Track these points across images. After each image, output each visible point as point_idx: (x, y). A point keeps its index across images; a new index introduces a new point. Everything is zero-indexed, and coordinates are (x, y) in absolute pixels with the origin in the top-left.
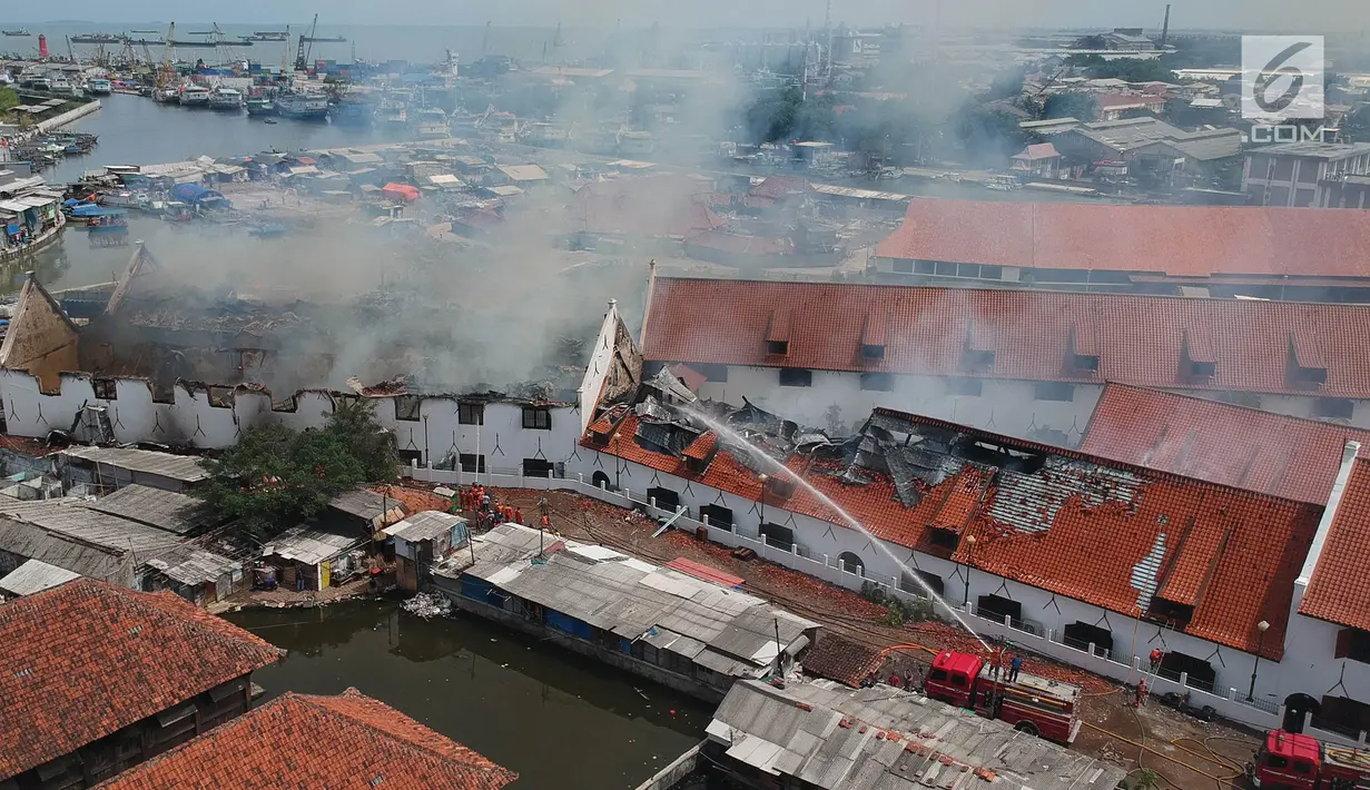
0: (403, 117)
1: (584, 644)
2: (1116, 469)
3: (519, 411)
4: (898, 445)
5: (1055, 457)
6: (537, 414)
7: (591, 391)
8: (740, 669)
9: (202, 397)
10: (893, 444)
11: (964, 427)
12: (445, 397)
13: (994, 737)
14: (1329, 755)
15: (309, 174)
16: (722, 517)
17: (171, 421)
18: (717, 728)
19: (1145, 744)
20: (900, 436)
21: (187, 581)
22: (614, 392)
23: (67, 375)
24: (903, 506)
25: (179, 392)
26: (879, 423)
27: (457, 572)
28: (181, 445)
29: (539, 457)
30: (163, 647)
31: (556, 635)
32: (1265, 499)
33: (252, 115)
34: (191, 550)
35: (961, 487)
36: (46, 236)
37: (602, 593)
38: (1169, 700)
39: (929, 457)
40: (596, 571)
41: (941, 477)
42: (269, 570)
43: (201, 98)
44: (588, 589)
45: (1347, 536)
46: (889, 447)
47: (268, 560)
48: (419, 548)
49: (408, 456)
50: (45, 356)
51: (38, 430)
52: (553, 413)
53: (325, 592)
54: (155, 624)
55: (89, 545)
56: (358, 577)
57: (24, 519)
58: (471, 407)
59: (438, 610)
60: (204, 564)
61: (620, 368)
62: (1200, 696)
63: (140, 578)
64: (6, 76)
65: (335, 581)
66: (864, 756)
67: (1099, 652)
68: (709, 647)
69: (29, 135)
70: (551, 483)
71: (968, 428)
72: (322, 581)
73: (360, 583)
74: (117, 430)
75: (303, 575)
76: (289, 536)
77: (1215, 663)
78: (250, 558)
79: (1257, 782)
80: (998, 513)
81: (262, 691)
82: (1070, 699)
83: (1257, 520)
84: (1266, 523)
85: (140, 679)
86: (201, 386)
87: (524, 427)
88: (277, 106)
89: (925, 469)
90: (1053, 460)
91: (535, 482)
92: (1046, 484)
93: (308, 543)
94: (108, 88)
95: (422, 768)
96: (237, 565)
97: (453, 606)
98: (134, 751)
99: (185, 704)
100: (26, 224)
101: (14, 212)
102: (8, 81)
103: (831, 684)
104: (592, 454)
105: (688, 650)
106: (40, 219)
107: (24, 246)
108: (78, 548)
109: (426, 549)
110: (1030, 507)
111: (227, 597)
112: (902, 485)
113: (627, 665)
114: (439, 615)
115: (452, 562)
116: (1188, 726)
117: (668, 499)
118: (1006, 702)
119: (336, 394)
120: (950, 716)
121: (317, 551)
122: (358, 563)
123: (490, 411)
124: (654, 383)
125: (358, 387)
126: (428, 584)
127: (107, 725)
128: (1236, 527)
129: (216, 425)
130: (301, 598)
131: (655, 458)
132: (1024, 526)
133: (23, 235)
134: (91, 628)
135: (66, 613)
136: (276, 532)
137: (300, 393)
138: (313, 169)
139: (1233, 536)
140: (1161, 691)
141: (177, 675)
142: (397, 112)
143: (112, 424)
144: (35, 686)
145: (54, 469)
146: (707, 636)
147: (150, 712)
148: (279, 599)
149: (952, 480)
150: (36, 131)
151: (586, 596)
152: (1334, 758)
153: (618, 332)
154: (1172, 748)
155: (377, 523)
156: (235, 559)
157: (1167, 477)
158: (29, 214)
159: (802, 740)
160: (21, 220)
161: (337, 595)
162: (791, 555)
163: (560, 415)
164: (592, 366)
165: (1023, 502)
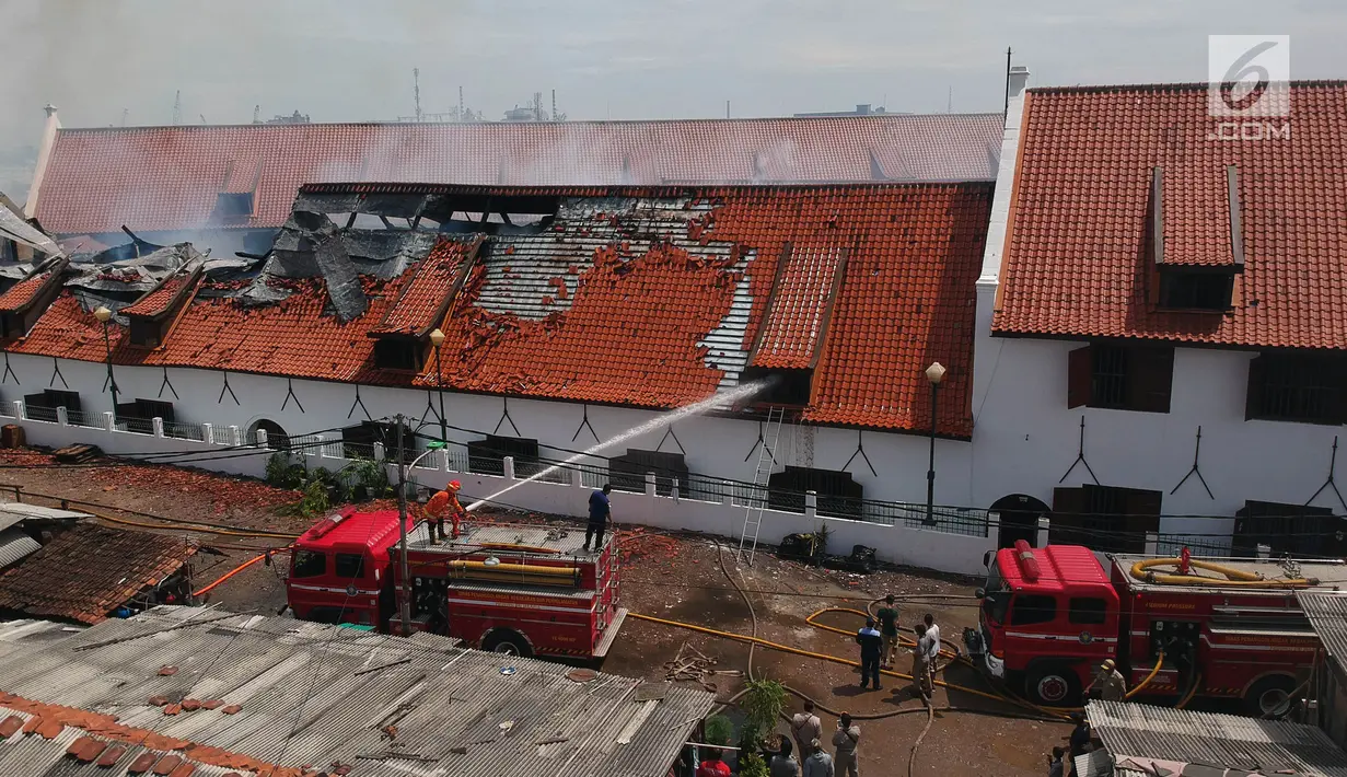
2: (664, 199)
4: (334, 233)
5: (570, 201)
10: (327, 231)
11: (433, 186)
13: (390, 675)
14: (1133, 574)
19: (756, 633)
20: (340, 219)
24: (339, 320)
26: (307, 206)
32: (895, 191)
35: (428, 276)
38: (794, 549)
39: (384, 241)
41: (401, 265)
45: (1043, 202)
46: (319, 237)
62: (844, 531)
67: (664, 488)
71: (438, 186)
77: (858, 472)
79: (996, 665)
80: (488, 299)
83: (888, 225)
84: (904, 225)
89: (379, 262)
90: (569, 207)
92: (562, 242)
110: (538, 281)
112: (338, 287)
116: (833, 590)
118: (455, 593)
120: (303, 644)
128: (857, 243)
132: (532, 310)
139: (855, 256)
140: (775, 536)
149: (418, 265)
152: (1149, 579)
154: (808, 633)
157: (741, 192)
162: (157, 440)
165: (527, 276)
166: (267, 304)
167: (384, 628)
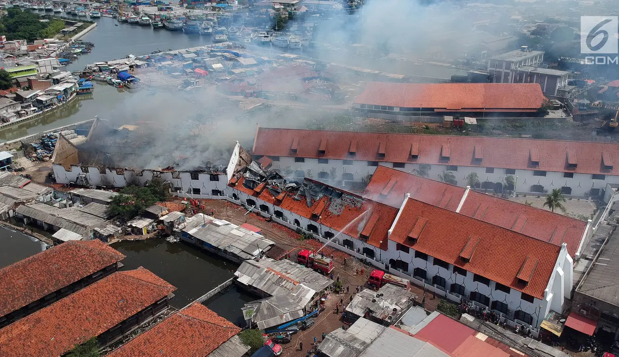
0: (210, 30)
1: (212, 250)
2: (358, 198)
3: (209, 176)
4: (309, 189)
5: (345, 193)
6: (214, 178)
7: (231, 170)
8: (249, 256)
9: (114, 172)
11: (325, 184)
12: (187, 172)
13: (306, 273)
15: (168, 65)
16: (265, 208)
17: (106, 179)
18: (237, 273)
20: (310, 186)
21: (105, 234)
22: (239, 168)
23: (73, 165)
24: (308, 206)
25: (107, 170)
26: (305, 182)
27: (180, 230)
28: (108, 186)
29: (217, 189)
30: (92, 257)
31: (206, 248)
33: (155, 28)
34: (107, 224)
35: (322, 202)
36: (72, 97)
37: (219, 236)
38: (361, 260)
39: (316, 192)
40: (218, 229)
41: (318, 198)
42: (130, 229)
43: (136, 20)
44: (215, 235)
45: (403, 218)
46: (307, 189)
47: (130, 227)
48: (170, 223)
49: (177, 189)
51: (66, 182)
52: (219, 176)
53: (145, 236)
54: (90, 251)
55: (77, 224)
56: (155, 231)
57: (60, 216)
58: (195, 174)
60: (110, 229)
61: (242, 160)
62: (369, 259)
63: (92, 233)
64: (61, 9)
65: (148, 232)
66: (269, 280)
67: (347, 248)
68: (242, 251)
69: (68, 45)
70: (219, 197)
72: (144, 232)
73: (156, 232)
74: (90, 182)
75: (139, 231)
76: (135, 219)
77: (374, 250)
78: (124, 226)
80: (330, 209)
81: (123, 265)
82: (329, 262)
85: (86, 266)
86: (114, 169)
87: (211, 180)
88: (164, 25)
89: (315, 196)
90: (344, 195)
91: (215, 197)
92: (342, 201)
93: (141, 221)
94: (99, 15)
95: (152, 288)
96: (119, 229)
97: (180, 239)
98: (86, 284)
99: (98, 272)
100: (65, 94)
101: (60, 91)
102: (61, 11)
103: (272, 259)
104: (231, 188)
105: (237, 252)
106: (69, 92)
107: (64, 102)
108: (75, 225)
109: (172, 224)
110: (338, 208)
111: (117, 238)
112: (308, 200)
113: (223, 255)
114: (176, 242)
115: (180, 227)
117: (251, 202)
118: (314, 263)
119: (154, 171)
121: (142, 224)
122: (155, 227)
123: (201, 176)
124: (249, 167)
125: (160, 169)
126: (174, 233)
127: (77, 278)
128: (382, 215)
129: (119, 180)
130: (138, 237)
131: (248, 190)
132: (335, 213)
133: (64, 98)
134: (72, 253)
135: (66, 250)
136: (132, 218)
137: (143, 171)
138: (170, 62)
140: (360, 258)
141: (96, 264)
142: (208, 29)
143: (88, 179)
144: (58, 269)
145: (70, 197)
146: (243, 247)
147: (89, 274)
148: (132, 238)
149: (321, 199)
150: (71, 42)
151: (214, 237)
153: (240, 150)
155: (159, 215)
156: (119, 227)
158: (65, 91)
159: (256, 276)
160: (63, 93)
161: (149, 236)
162: (280, 220)
163: (221, 177)
164: (231, 162)
165: (336, 206)
166: (297, 200)
167: (307, 266)
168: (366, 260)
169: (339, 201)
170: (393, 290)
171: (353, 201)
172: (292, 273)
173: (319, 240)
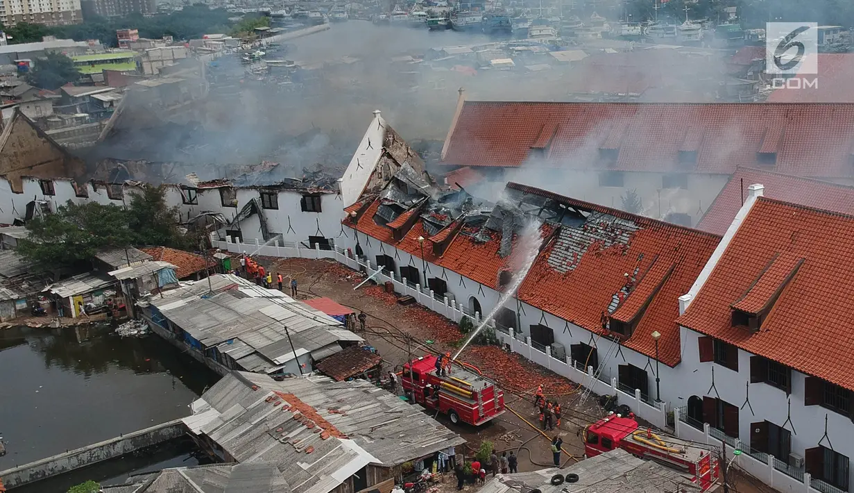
3: (300, 198)
7: (353, 183)
8: (262, 365)
9: (104, 192)
12: (257, 187)
25: (90, 189)
29: (318, 233)
31: (188, 348)
37: (226, 317)
40: (236, 303)
42: (46, 302)
44: (220, 314)
47: (44, 295)
48: (131, 286)
50: (31, 167)
51: (12, 219)
52: (322, 198)
58: (269, 195)
59: (136, 332)
64: (284, 11)
66: (262, 422)
68: (256, 352)
70: (317, 252)
77: (649, 372)
78: (32, 293)
80: (551, 259)
83: (694, 255)
86: (103, 184)
87: (303, 210)
88: (450, 23)
90: (593, 216)
91: (316, 255)
92: (583, 234)
103: (326, 379)
104: (351, 231)
111: (11, 320)
112: (505, 240)
118: (443, 394)
119: (183, 188)
123: (282, 198)
124: (396, 175)
125: (195, 183)
126: (140, 314)
128: (681, 261)
131: (379, 231)
132: (562, 268)
139: (677, 268)
151: (213, 319)
153: (386, 136)
159: (234, 411)
161: (81, 321)
163: (327, 201)
164: (354, 163)
165: (567, 249)
166: (480, 242)
168: (615, 398)
169: (577, 234)
170: (622, 469)
171: (613, 231)
172: (349, 413)
173: (508, 346)
